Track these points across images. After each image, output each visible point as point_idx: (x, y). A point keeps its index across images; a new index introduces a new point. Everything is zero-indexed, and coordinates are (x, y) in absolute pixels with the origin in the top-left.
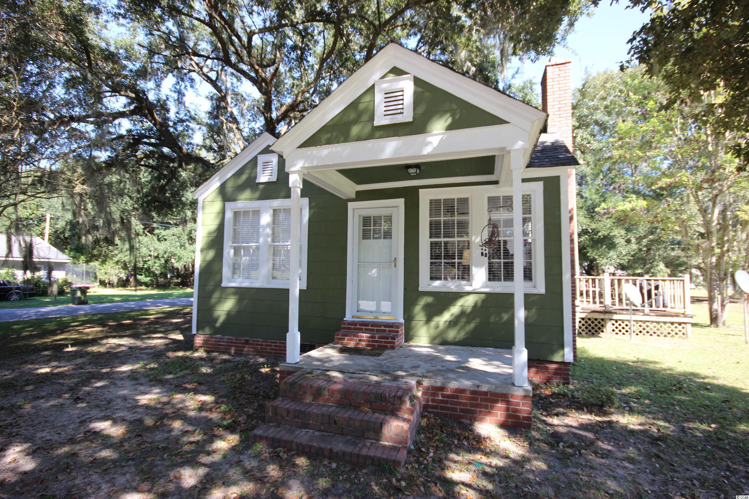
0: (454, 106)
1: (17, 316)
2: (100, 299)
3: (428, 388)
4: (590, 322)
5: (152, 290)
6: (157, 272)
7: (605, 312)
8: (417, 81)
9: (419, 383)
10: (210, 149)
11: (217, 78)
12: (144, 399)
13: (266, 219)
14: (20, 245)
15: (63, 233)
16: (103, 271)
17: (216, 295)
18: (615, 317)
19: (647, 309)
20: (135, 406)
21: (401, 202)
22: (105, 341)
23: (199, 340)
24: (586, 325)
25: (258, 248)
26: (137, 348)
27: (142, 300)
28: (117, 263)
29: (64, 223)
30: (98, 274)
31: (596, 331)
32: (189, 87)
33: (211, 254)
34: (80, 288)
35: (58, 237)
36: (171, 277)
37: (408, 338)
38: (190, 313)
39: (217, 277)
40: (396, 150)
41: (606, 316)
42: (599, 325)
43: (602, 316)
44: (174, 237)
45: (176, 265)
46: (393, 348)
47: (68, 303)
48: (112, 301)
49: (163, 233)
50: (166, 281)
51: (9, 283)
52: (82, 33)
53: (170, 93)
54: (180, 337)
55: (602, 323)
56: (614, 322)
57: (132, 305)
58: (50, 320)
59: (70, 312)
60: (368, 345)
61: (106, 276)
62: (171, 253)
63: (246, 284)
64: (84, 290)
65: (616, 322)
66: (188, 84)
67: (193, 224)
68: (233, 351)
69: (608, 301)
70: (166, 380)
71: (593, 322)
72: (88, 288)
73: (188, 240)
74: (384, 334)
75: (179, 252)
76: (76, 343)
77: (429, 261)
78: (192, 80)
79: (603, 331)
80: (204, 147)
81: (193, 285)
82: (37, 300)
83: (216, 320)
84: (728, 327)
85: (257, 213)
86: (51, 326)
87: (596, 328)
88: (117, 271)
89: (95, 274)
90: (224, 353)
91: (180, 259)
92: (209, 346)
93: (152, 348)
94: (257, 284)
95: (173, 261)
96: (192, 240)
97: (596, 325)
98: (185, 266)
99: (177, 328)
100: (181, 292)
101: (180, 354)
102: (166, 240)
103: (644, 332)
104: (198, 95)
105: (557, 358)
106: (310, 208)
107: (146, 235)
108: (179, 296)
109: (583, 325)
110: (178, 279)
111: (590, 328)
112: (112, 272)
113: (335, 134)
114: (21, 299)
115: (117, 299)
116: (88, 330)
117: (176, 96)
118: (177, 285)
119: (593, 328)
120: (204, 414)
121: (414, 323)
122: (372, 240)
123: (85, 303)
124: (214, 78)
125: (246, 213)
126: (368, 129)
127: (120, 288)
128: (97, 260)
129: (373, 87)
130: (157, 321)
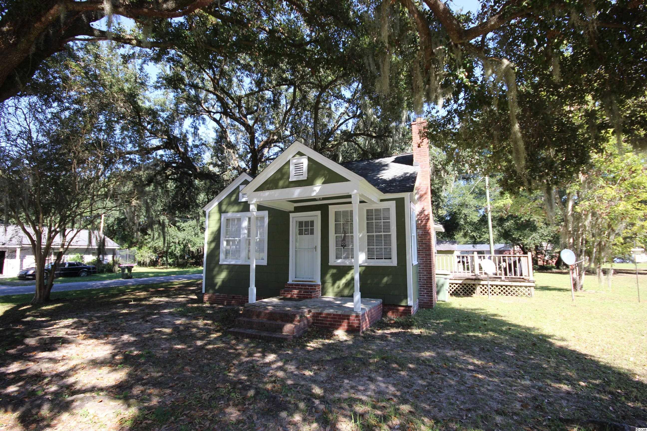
0: (326, 172)
1: (89, 286)
2: (140, 275)
3: (314, 314)
4: (465, 286)
5: (174, 268)
6: (178, 255)
7: (475, 280)
8: (310, 159)
9: (310, 311)
10: (215, 165)
11: (220, 119)
12: (178, 322)
13: (245, 224)
14: (97, 238)
15: (113, 226)
16: (140, 254)
17: (216, 269)
18: (482, 283)
19: (503, 277)
20: (174, 324)
21: (319, 213)
22: (151, 299)
23: (206, 298)
24: (463, 288)
25: (240, 240)
26: (170, 302)
27: (168, 275)
28: (150, 248)
29: (113, 219)
30: (136, 257)
31: (470, 293)
32: (201, 124)
33: (213, 245)
34: (127, 267)
35: (109, 229)
36: (188, 258)
37: (324, 293)
38: (201, 284)
39: (217, 259)
40: (300, 194)
41: (476, 282)
42: (472, 289)
43: (473, 282)
44: (190, 228)
45: (191, 249)
46: (311, 298)
47: (119, 278)
48: (148, 276)
49: (183, 225)
50: (184, 261)
51: (80, 264)
52: (136, 103)
53: (189, 129)
54: (195, 297)
55: (474, 287)
56: (481, 286)
57: (162, 279)
58: (112, 288)
59: (123, 283)
60: (297, 297)
61: (142, 258)
62: (188, 240)
63: (233, 263)
64: (130, 268)
65: (483, 286)
66: (201, 122)
67: (204, 218)
68: (225, 304)
69: (477, 271)
70: (189, 316)
71: (467, 287)
72: (132, 267)
73: (200, 229)
74: (307, 290)
75: (194, 239)
76: (135, 300)
77: (335, 248)
78: (204, 119)
79: (474, 293)
80: (211, 163)
81: (203, 264)
82: (98, 276)
83: (216, 284)
84: (584, 291)
85: (239, 220)
86: (115, 292)
87: (470, 291)
88: (149, 255)
89: (134, 256)
90: (220, 304)
91: (194, 244)
92: (212, 301)
93: (179, 302)
94: (240, 262)
95: (189, 246)
96: (203, 229)
97: (470, 289)
98: (198, 250)
99: (193, 292)
100: (195, 269)
101: (196, 305)
102: (184, 230)
103: (502, 293)
104: (208, 129)
105: (403, 304)
106: (269, 217)
107: (171, 227)
108: (194, 273)
109: (461, 288)
110: (192, 259)
111: (465, 291)
112: (146, 255)
113: (271, 185)
114: (88, 275)
115: (151, 275)
116: (138, 294)
117: (192, 130)
118: (193, 264)
119: (468, 291)
120: (206, 327)
121: (326, 284)
122: (304, 236)
123: (130, 277)
124: (218, 119)
125: (233, 220)
126: (287, 183)
127: (152, 267)
128: (135, 246)
129: (289, 161)
130: (180, 289)
